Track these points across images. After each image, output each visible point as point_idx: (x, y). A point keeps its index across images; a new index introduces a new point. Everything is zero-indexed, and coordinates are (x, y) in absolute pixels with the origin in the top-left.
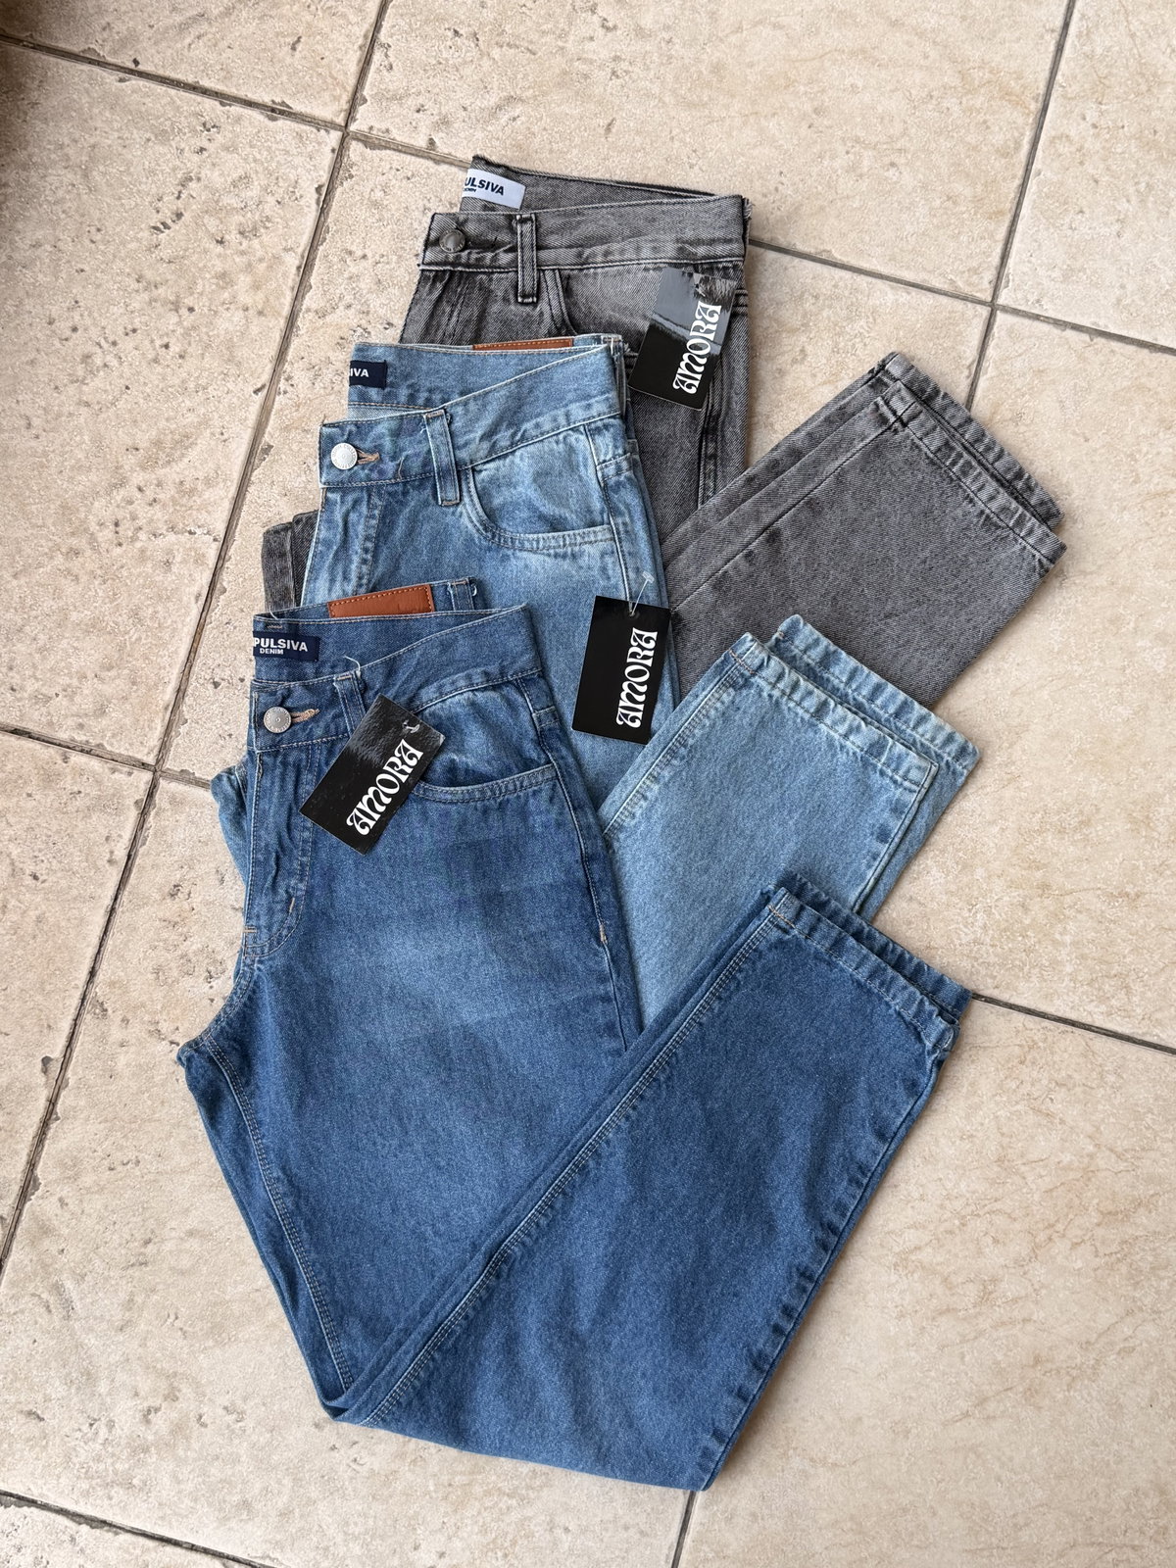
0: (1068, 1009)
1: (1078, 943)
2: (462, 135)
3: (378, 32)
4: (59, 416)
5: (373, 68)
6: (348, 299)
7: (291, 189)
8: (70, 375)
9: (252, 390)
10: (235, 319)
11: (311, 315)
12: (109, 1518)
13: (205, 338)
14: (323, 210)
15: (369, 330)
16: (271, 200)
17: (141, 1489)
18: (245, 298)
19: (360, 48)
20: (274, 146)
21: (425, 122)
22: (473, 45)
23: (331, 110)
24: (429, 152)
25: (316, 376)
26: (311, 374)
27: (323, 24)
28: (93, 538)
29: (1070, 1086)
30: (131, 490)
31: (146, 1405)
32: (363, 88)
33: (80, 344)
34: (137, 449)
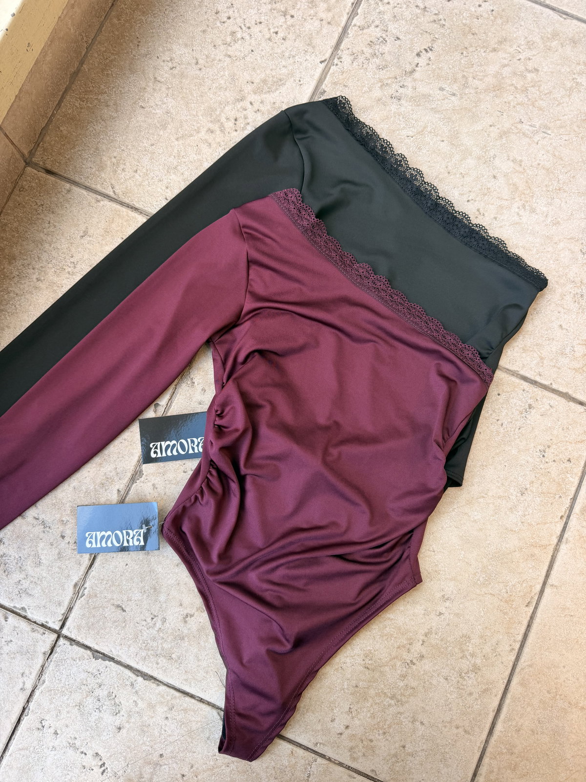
4: (214, 60)
8: (223, 40)
9: (319, 61)
10: (315, 24)
12: (155, 675)
13: (298, 31)
17: (176, 661)
18: (322, 15)
25: (355, 59)
26: (352, 57)
28: (222, 125)
30: (246, 104)
31: (185, 612)
33: (230, 26)
34: (253, 83)
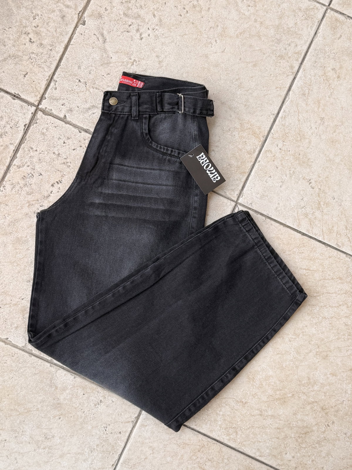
0: (217, 436)
1: (224, 415)
2: (76, 116)
3: (54, 76)
5: (50, 88)
6: (29, 163)
7: (16, 124)
11: (15, 167)
14: (25, 133)
15: (34, 175)
16: (9, 126)
19: (47, 80)
20: (13, 108)
21: (64, 109)
22: (84, 86)
23: (34, 100)
24: (64, 120)
27: (36, 70)
29: (212, 461)
32: (46, 94)
